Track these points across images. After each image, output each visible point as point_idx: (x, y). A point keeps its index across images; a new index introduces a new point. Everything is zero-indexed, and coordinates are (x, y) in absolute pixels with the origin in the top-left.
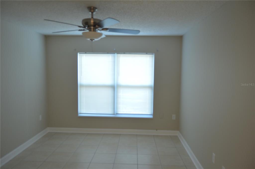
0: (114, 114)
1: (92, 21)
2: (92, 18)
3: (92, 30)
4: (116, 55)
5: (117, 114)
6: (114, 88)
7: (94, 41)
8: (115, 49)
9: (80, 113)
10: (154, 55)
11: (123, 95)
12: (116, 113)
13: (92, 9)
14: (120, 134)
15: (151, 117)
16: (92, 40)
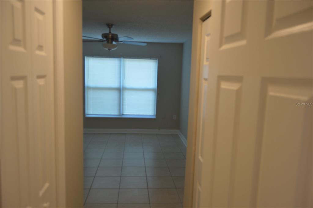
0: (120, 115)
1: (110, 36)
2: (110, 32)
3: (110, 42)
4: (122, 59)
5: (123, 115)
6: (120, 90)
7: (111, 50)
8: (121, 54)
9: (87, 115)
10: (157, 61)
11: (128, 97)
12: (121, 114)
13: (110, 26)
14: (126, 134)
15: (154, 117)
16: (109, 50)
